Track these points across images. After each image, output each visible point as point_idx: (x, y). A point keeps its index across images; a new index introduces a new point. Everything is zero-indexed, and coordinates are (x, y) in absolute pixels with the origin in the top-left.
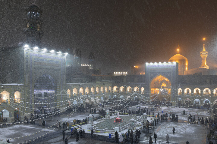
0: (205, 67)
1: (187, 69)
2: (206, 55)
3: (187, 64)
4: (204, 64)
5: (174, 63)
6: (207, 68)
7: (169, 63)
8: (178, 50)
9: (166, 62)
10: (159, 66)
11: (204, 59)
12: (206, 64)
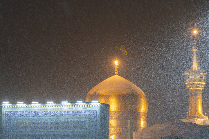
0: (199, 121)
1: (142, 123)
2: (200, 81)
3: (143, 109)
4: (196, 111)
5: (96, 105)
6: (204, 121)
7: (80, 105)
8: (116, 63)
9: (69, 102)
10: (45, 114)
11: (195, 95)
12: (200, 109)
